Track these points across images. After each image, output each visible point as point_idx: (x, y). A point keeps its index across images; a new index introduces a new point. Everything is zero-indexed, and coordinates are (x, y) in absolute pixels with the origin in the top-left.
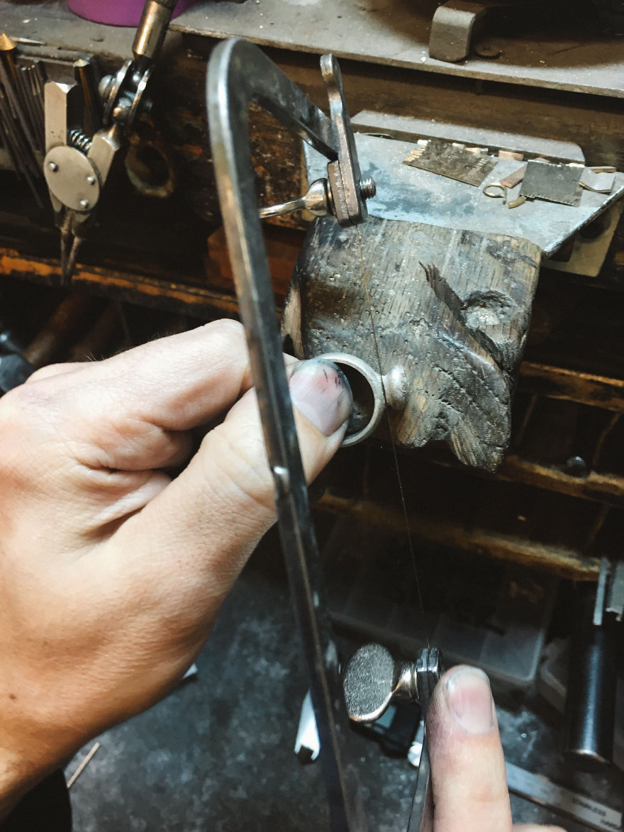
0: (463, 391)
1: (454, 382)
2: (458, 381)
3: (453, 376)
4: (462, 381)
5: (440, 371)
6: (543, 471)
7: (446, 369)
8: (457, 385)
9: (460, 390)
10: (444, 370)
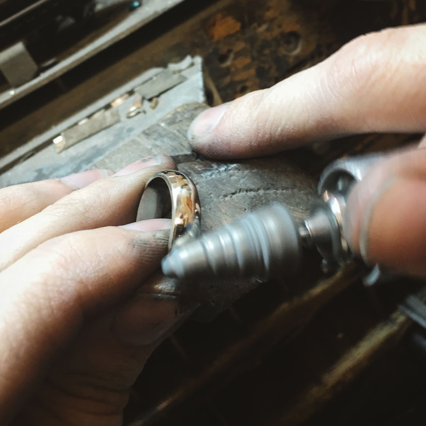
0: (261, 192)
1: (249, 193)
2: (251, 190)
3: (243, 190)
4: (253, 187)
5: (231, 197)
6: (318, 290)
7: (234, 191)
8: (253, 193)
9: (258, 194)
10: (233, 194)
